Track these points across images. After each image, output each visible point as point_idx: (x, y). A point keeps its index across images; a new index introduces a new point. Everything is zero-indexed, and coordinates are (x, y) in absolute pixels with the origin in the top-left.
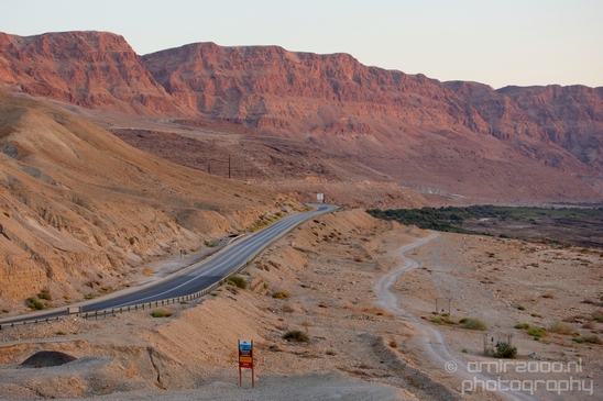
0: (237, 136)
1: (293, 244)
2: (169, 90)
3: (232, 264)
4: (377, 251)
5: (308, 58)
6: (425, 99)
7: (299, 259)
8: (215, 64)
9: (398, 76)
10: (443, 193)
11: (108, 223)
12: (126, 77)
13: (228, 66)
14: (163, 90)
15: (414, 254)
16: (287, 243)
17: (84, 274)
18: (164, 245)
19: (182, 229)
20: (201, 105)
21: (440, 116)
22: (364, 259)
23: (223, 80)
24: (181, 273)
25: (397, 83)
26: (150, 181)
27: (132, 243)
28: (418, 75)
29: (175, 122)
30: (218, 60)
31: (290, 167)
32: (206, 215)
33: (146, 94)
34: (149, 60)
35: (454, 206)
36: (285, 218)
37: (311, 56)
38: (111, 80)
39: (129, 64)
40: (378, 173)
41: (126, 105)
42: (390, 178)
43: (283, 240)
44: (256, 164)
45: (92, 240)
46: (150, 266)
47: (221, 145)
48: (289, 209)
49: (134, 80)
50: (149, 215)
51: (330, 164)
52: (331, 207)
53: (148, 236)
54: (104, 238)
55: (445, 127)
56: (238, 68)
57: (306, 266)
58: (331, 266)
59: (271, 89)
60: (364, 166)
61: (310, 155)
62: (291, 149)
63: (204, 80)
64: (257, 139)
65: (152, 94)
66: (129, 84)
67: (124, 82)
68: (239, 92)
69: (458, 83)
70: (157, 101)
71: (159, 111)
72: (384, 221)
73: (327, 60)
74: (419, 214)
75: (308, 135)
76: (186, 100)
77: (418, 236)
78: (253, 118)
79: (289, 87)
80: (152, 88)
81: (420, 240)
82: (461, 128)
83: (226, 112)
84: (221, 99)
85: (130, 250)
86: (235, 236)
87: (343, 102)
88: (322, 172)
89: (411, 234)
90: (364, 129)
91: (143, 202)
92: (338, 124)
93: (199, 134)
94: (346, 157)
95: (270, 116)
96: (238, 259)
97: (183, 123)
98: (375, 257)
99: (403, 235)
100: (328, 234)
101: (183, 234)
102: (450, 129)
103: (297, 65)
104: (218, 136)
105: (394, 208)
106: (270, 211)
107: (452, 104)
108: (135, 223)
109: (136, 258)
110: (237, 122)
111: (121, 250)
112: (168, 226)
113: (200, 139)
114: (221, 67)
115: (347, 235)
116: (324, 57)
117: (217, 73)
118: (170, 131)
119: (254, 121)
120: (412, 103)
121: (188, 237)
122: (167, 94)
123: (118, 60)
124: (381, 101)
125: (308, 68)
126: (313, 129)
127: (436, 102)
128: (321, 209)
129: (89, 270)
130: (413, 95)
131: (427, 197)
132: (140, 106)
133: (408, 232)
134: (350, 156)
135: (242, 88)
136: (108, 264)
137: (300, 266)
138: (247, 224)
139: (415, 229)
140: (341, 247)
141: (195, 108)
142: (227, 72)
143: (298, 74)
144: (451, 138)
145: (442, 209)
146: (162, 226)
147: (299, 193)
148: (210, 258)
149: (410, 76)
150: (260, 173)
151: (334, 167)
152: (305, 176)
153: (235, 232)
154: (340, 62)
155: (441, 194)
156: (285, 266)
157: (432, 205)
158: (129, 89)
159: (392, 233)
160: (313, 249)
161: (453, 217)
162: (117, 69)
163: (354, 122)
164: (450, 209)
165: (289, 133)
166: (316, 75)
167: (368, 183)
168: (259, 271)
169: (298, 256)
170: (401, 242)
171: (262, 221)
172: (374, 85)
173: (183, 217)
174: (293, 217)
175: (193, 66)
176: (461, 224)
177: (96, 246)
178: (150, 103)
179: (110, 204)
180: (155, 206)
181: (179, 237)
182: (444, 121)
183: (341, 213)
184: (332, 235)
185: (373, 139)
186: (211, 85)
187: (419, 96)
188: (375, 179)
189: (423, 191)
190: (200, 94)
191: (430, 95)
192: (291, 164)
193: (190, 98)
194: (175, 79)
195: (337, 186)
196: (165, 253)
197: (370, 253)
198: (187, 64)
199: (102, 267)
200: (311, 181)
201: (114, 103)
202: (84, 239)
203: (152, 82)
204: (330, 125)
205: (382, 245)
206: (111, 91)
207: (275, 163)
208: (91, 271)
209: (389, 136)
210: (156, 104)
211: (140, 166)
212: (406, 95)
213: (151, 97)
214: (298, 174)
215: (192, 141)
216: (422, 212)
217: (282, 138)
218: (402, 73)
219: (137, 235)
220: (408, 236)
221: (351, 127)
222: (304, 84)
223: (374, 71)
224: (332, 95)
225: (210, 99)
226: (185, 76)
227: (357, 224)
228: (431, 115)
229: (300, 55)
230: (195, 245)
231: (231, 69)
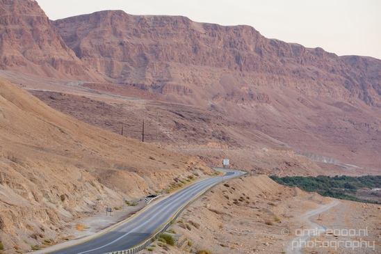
0: (143, 101)
1: (208, 206)
2: (79, 55)
3: (156, 222)
4: (284, 216)
5: (213, 29)
6: (322, 72)
7: (214, 221)
8: (124, 31)
9: (298, 49)
10: (337, 162)
11: (42, 181)
12: (39, 41)
13: (136, 33)
14: (73, 54)
15: (319, 220)
16: (202, 204)
17: (28, 226)
18: (90, 203)
19: (106, 188)
20: (109, 71)
21: (336, 89)
22: (274, 223)
23: (131, 47)
24: (112, 229)
25: (296, 55)
26: (72, 142)
27: (63, 199)
28: (317, 49)
29: (85, 85)
30: (127, 27)
31: (193, 132)
32: (126, 175)
33: (56, 57)
34: (61, 25)
35: (347, 175)
36: (197, 181)
37: (216, 27)
38: (24, 42)
39: (42, 28)
40: (276, 141)
41: (38, 67)
42: (287, 146)
43: (199, 201)
44: (161, 129)
45: (30, 196)
46: (80, 221)
47: (128, 109)
48: (200, 173)
49: (47, 44)
50: (76, 174)
51: (231, 131)
52: (238, 173)
53: (76, 194)
54: (40, 194)
55: (340, 99)
56: (146, 36)
57: (221, 227)
58: (244, 228)
59: (177, 58)
60: (263, 134)
61: (212, 121)
62: (194, 115)
63: (113, 46)
64: (162, 104)
65: (63, 58)
66: (41, 47)
67: (36, 45)
68: (145, 59)
69: (355, 58)
70: (67, 65)
71: (69, 75)
72: (287, 188)
73: (231, 32)
74: (315, 182)
75: (210, 103)
76: (95, 64)
77: (320, 203)
78: (158, 84)
79: (193, 56)
80: (62, 52)
81: (323, 207)
82: (357, 101)
83: (133, 78)
84: (129, 65)
85: (61, 206)
86: (153, 196)
87: (245, 72)
88: (224, 138)
89: (313, 200)
90: (264, 98)
91: (68, 162)
92: (239, 93)
93: (107, 98)
94: (245, 124)
95: (175, 83)
96: (161, 218)
97: (92, 87)
98: (284, 221)
99: (307, 202)
100: (238, 198)
101: (106, 193)
102: (346, 102)
103: (201, 36)
104: (125, 100)
105: (291, 175)
106: (183, 175)
107: (348, 77)
108: (65, 181)
109: (67, 214)
110: (143, 88)
111: (54, 206)
112: (93, 185)
113: (108, 103)
114: (130, 34)
115: (255, 199)
116: (227, 29)
117: (126, 40)
118: (80, 94)
119: (159, 87)
120: (310, 75)
121: (110, 196)
122: (77, 59)
123: (31, 24)
124: (280, 72)
125: (212, 38)
126: (215, 97)
127: (333, 75)
128: (228, 174)
129: (31, 223)
130: (311, 67)
131: (322, 166)
132: (51, 69)
133: (310, 199)
134: (249, 124)
135: (149, 56)
136: (48, 219)
137: (216, 227)
138: (164, 185)
139: (317, 197)
140: (250, 211)
141: (103, 73)
142: (135, 40)
143: (202, 43)
144: (346, 110)
145: (336, 178)
146: (88, 185)
147: (201, 157)
148: (134, 217)
149: (309, 50)
150: (164, 137)
151: (235, 134)
152: (207, 142)
153: (153, 193)
154: (243, 34)
155: (335, 163)
156: (203, 226)
157: (327, 174)
158: (40, 52)
159: (296, 199)
160: (226, 211)
161: (347, 186)
162: (30, 33)
163: (254, 91)
164: (343, 178)
165: (192, 100)
166: (219, 45)
167: (267, 150)
168: (182, 230)
169: (213, 216)
170: (305, 208)
171: (176, 183)
172: (274, 57)
173: (106, 177)
174: (205, 181)
175: (103, 32)
176: (354, 192)
177: (33, 201)
178: (61, 67)
179: (42, 163)
180: (79, 166)
181: (103, 195)
182: (340, 94)
183: (248, 179)
184: (241, 199)
185: (271, 108)
186: (119, 51)
187: (316, 69)
188: (273, 147)
189: (318, 160)
190: (108, 59)
191: (327, 68)
192: (194, 129)
193: (98, 63)
194: (85, 44)
195: (238, 152)
196: (92, 210)
197: (279, 217)
198: (97, 30)
199: (41, 221)
200: (213, 147)
201: (25, 65)
202: (24, 195)
203: (64, 47)
204: (231, 94)
205: (288, 210)
206: (23, 53)
207: (179, 128)
208: (34, 224)
209: (287, 106)
210: (67, 67)
211: (62, 128)
212: (305, 67)
213: (61, 61)
214: (201, 139)
215: (101, 104)
216: (317, 180)
217: (186, 105)
218: (302, 47)
219: (67, 193)
220: (311, 202)
221: (252, 96)
222: (208, 54)
223: (275, 44)
224: (234, 65)
225: (118, 65)
226: (95, 42)
227: (263, 189)
228: (328, 87)
229: (205, 26)
230: (118, 204)
231: (139, 37)
